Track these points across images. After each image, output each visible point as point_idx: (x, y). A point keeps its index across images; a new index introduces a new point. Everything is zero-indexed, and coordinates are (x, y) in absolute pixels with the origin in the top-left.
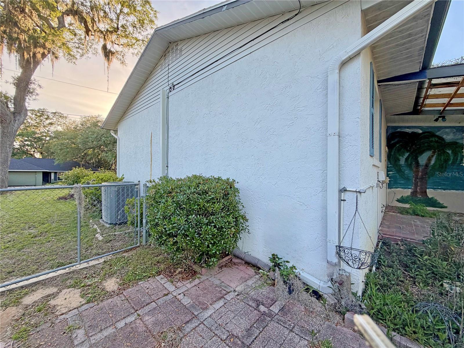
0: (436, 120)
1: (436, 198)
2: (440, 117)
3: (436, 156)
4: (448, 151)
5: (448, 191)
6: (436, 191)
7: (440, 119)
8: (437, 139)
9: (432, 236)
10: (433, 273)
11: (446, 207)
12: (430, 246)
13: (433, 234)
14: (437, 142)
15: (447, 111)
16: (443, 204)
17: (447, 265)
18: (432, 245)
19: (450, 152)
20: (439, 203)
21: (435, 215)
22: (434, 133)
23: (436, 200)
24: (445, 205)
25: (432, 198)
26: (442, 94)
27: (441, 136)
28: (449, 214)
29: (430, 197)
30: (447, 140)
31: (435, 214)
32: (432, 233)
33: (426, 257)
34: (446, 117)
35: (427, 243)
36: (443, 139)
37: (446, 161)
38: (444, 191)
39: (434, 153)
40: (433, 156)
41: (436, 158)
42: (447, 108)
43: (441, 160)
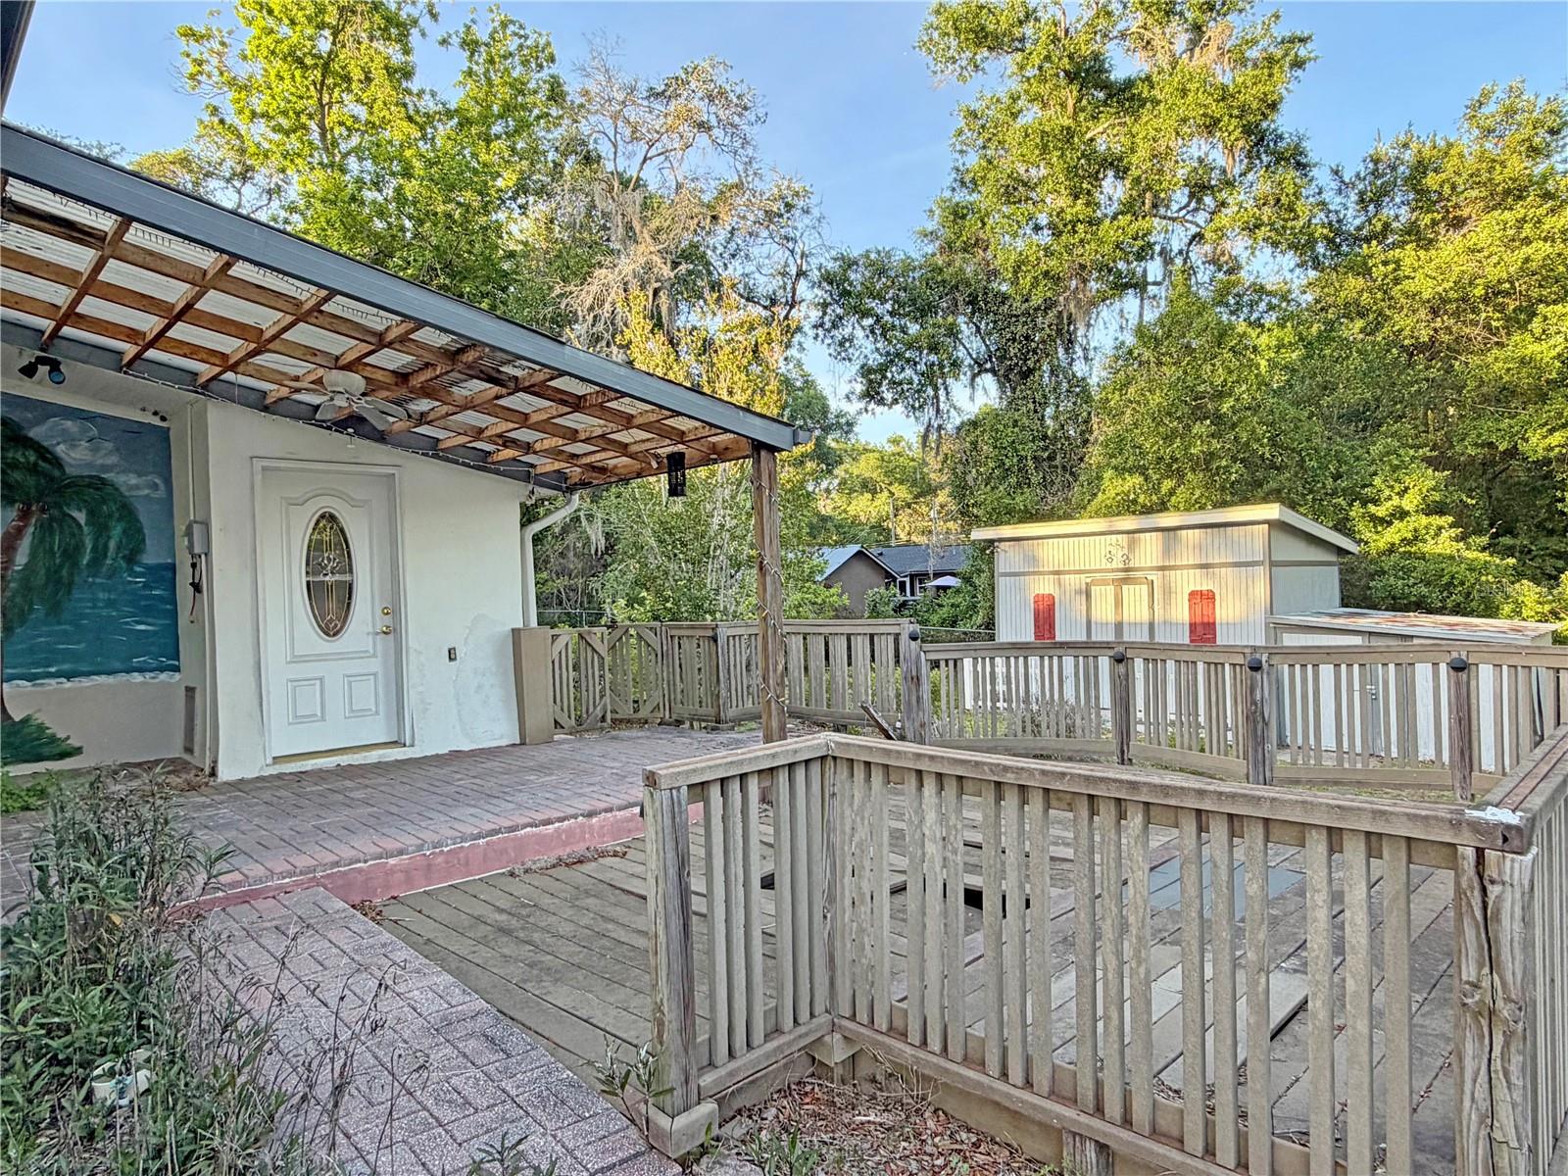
0: (29, 371)
1: (40, 718)
2: (41, 361)
3: (31, 529)
4: (75, 514)
5: (86, 682)
6: (39, 689)
7: (43, 370)
8: (32, 457)
9: (38, 895)
10: (54, 1061)
11: (78, 751)
12: (35, 945)
13: (43, 885)
14: (33, 469)
15: (64, 342)
16: (68, 738)
17: (103, 1000)
18: (41, 937)
19: (81, 517)
20: (53, 739)
21: (42, 793)
22: (21, 428)
23: (41, 728)
24: (74, 742)
25: (26, 721)
26: (48, 264)
27: (45, 444)
28: (97, 778)
29: (17, 719)
30: (71, 466)
31: (42, 791)
32: (40, 880)
33: (25, 1004)
34: (62, 368)
35: (19, 935)
36: (57, 462)
37: (72, 554)
38: (69, 685)
39: (25, 515)
40: (19, 532)
41: (32, 542)
42: (66, 331)
43: (52, 549)
